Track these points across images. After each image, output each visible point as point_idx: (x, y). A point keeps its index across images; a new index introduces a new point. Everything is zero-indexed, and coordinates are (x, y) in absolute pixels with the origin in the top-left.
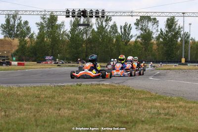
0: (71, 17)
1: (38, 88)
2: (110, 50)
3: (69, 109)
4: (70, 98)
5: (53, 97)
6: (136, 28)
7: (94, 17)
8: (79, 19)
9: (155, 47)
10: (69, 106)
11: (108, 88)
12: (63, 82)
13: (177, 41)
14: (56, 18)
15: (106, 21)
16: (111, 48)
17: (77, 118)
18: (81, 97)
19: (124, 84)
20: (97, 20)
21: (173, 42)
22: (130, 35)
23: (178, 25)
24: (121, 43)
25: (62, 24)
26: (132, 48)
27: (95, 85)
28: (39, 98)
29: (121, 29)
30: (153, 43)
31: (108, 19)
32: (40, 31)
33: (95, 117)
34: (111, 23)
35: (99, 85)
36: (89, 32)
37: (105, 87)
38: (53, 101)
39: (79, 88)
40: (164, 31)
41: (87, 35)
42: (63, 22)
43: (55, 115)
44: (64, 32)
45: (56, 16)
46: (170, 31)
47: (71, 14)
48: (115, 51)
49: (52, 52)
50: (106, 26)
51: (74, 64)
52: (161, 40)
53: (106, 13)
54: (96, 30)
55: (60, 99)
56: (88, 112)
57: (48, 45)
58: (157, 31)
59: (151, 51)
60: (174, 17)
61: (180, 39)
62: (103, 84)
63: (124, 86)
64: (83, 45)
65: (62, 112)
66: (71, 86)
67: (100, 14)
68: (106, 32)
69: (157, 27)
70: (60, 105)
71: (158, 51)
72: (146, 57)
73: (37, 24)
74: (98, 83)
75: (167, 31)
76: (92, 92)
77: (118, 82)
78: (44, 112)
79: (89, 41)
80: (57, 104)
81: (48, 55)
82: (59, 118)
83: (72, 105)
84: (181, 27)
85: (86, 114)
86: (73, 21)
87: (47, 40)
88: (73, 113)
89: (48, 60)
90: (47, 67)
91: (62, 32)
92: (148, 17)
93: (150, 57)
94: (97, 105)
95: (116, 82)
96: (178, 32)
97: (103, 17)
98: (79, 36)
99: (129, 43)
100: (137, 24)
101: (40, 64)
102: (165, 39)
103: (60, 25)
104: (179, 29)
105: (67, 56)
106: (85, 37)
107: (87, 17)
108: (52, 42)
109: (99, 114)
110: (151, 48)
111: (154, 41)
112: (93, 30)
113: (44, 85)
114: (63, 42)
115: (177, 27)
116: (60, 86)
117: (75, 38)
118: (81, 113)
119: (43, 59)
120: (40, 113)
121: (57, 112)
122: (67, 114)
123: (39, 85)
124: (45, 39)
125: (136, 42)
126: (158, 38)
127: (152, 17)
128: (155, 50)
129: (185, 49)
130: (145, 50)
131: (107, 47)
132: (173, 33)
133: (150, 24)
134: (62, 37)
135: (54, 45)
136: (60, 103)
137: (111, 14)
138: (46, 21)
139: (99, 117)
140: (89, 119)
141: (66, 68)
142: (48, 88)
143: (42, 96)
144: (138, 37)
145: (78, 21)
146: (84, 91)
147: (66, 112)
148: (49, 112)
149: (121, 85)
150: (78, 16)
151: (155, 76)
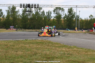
0: (22, 7)
1: (6, 41)
2: (41, 23)
3: (22, 51)
4: (22, 46)
5: (14, 46)
6: (54, 13)
7: (34, 7)
8: (26, 8)
9: (63, 22)
10: (22, 50)
11: (40, 41)
12: (18, 38)
13: (73, 19)
14: (16, 8)
15: (39, 9)
16: (41, 22)
17: (25, 56)
18: (27, 46)
20: (35, 9)
21: (72, 20)
22: (51, 16)
23: (74, 12)
24: (46, 20)
25: (18, 11)
26: (52, 23)
28: (7, 46)
29: (47, 13)
30: (61, 20)
31: (40, 9)
32: (8, 14)
33: (34, 55)
34: (42, 11)
35: (36, 40)
36: (31, 15)
37: (39, 41)
38: (14, 47)
39: (26, 41)
40: (67, 15)
41: (30, 16)
42: (19, 10)
43: (15, 54)
44: (19, 15)
45: (15, 7)
46: (70, 15)
47: (22, 6)
48: (43, 24)
49: (13, 24)
50: (39, 12)
51: (24, 30)
52: (66, 19)
53: (39, 6)
54: (34, 14)
55: (17, 47)
56: (31, 53)
57: (11, 21)
58: (64, 14)
59: (61, 24)
60: (72, 8)
61: (75, 18)
63: (48, 41)
64: (28, 21)
65: (18, 53)
66: (23, 40)
67: (37, 6)
68: (39, 15)
69: (64, 12)
70: (17, 49)
71: (64, 24)
72: (58, 27)
73: (6, 10)
75: (68, 15)
76: (32, 43)
77: (45, 38)
78: (10, 53)
79: (31, 19)
80: (16, 49)
81: (11, 26)
82: (17, 56)
83: (23, 50)
84: (75, 12)
85: (29, 54)
86: (23, 9)
87: (11, 18)
88: (23, 53)
89: (11, 28)
90: (11, 31)
91: (18, 15)
92: (59, 7)
93: (60, 27)
94: (35, 50)
96: (74, 15)
97: (38, 7)
98: (26, 17)
99: (50, 20)
100: (54, 11)
101: (8, 30)
102: (67, 18)
103: (17, 11)
104: (74, 13)
105: (21, 26)
106: (29, 17)
107: (30, 7)
108: (13, 19)
109: (36, 54)
110: (61, 22)
111: (62, 19)
112: (33, 14)
113: (9, 40)
114: (19, 19)
115: (73, 12)
116: (17, 41)
117: (24, 17)
118: (27, 53)
119: (9, 27)
120: (8, 53)
121: (16, 53)
122: (20, 54)
123: (7, 40)
124: (10, 18)
125: (54, 20)
126: (64, 18)
127: (61, 8)
128: (63, 24)
129: (77, 23)
130: (58, 23)
131: (40, 22)
132: (72, 16)
133: (60, 11)
134: (18, 17)
135: (14, 21)
136: (17, 48)
137: (42, 6)
138: (10, 10)
139: (36, 55)
140: (31, 56)
141: (20, 32)
142: (11, 41)
143: (8, 45)
144: (55, 17)
145: (26, 10)
146: (29, 43)
147: (20, 53)
148: (12, 53)
149: (46, 40)
150: (26, 7)
151: (63, 36)
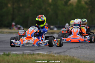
19: (66, 54)
27: (28, 55)
62: (38, 54)
74: (32, 52)
95: (55, 52)
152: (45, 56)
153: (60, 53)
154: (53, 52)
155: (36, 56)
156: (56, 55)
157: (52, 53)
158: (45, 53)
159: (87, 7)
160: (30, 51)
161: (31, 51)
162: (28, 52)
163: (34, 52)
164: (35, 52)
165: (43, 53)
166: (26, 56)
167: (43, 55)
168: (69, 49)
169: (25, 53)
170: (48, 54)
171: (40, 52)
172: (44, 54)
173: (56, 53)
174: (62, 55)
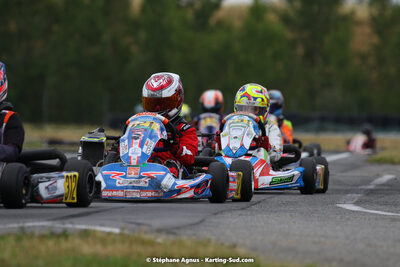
9: (362, 40)
19: (204, 233)
26: (237, 46)
27: (42, 237)
35: (65, 235)
62: (85, 234)
72: (312, 94)
74: (58, 226)
95: (157, 223)
99: (219, 16)
111: (355, 5)
128: (363, 57)
130: (309, 55)
131: (93, 37)
151: (371, 192)
152: (114, 242)
153: (178, 228)
154: (148, 225)
155: (77, 242)
156: (160, 239)
157: (144, 228)
158: (116, 231)
159: (289, 35)
160: (48, 220)
161: (55, 219)
162: (43, 227)
163: (69, 226)
164: (71, 223)
165: (108, 229)
166: (36, 241)
167: (105, 239)
168: (216, 214)
169: (29, 227)
170: (126, 232)
171: (95, 225)
172: (109, 234)
173: (159, 231)
174: (184, 238)
